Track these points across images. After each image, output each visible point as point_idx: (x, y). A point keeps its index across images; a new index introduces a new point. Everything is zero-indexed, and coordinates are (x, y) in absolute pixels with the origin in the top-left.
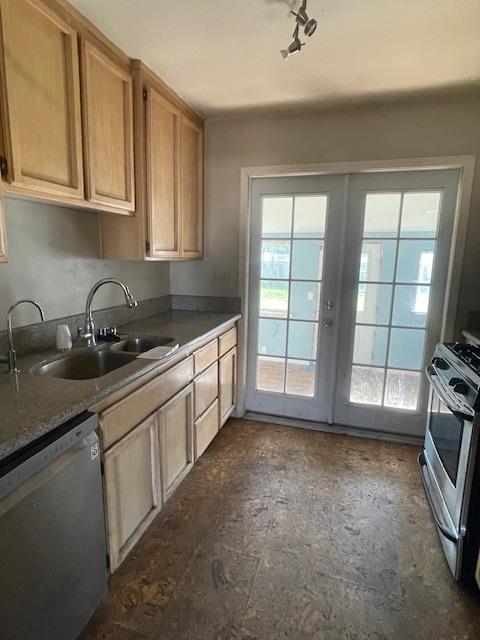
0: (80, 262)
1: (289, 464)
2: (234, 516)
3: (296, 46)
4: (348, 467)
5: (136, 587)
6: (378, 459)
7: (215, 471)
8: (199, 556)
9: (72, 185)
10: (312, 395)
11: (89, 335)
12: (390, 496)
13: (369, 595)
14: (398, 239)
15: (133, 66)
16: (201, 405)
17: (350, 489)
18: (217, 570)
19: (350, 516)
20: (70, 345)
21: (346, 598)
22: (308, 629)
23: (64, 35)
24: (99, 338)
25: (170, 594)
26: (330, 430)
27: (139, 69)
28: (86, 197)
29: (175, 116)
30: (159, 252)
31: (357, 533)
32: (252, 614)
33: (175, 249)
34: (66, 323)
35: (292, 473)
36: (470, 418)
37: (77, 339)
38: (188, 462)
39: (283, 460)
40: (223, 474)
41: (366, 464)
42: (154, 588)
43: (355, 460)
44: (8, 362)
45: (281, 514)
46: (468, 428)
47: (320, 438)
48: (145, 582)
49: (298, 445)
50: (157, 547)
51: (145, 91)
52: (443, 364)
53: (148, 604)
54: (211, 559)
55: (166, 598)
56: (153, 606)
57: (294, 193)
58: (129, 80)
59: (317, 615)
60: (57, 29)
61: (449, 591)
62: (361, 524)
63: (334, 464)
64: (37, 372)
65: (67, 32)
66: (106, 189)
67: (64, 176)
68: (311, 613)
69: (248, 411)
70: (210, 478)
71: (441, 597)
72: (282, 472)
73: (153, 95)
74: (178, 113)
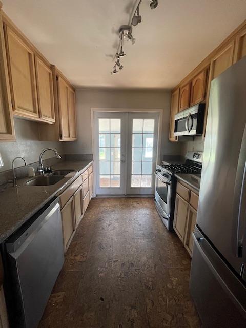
0: (32, 142)
1: (115, 209)
2: (101, 229)
3: (115, 71)
4: (134, 207)
5: (73, 258)
6: (142, 203)
7: (90, 216)
8: (93, 243)
9: (35, 112)
10: (119, 186)
11: (41, 170)
12: (147, 213)
13: (147, 240)
14: (143, 134)
15: (52, 67)
16: (84, 193)
17: (135, 213)
18: (100, 245)
19: (137, 221)
20: (35, 174)
21: (141, 242)
22: (132, 253)
23: (29, 53)
24: (45, 172)
25: (86, 257)
26: (126, 197)
27: (54, 69)
28: (40, 117)
29: (67, 87)
30: (65, 138)
31: (140, 225)
32: (115, 254)
33: (69, 137)
34: (31, 166)
35: (117, 212)
36: (169, 184)
37: (38, 172)
38: (82, 214)
39: (113, 208)
40: (93, 217)
41: (138, 205)
42: (79, 256)
43: (135, 204)
44: (13, 182)
45: (116, 225)
46: (169, 187)
47: (123, 200)
48: (75, 255)
49: (117, 203)
50: (76, 244)
51: (57, 77)
52: (159, 171)
53: (79, 261)
54: (97, 243)
55: (85, 258)
56: (81, 262)
57: (110, 118)
58: (51, 72)
59: (134, 249)
60: (27, 51)
61: (167, 234)
62: (141, 222)
63: (129, 206)
64: (25, 185)
65: (30, 53)
66: (46, 114)
67: (32, 109)
68: (132, 249)
69: (97, 195)
70: (89, 218)
71: (165, 235)
72: (114, 212)
73: (60, 79)
74: (68, 86)
